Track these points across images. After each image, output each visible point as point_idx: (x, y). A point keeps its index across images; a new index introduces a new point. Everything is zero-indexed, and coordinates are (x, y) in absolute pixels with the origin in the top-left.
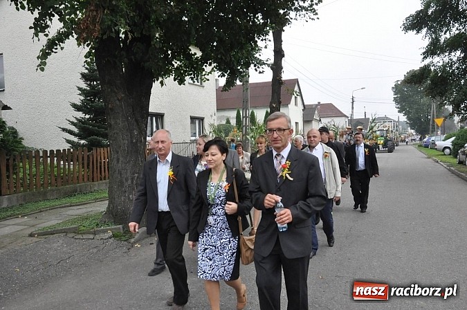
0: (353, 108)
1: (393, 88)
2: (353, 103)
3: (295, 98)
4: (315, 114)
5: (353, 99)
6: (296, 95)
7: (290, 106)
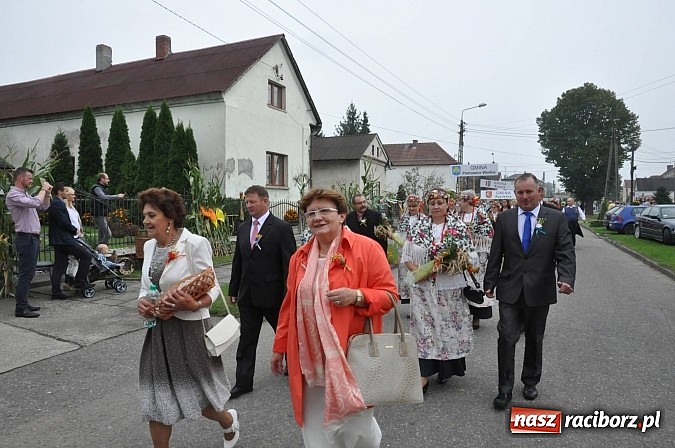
0: (461, 143)
1: (538, 119)
2: (461, 133)
3: (268, 86)
4: (370, 147)
5: (462, 126)
6: (274, 79)
7: (231, 98)
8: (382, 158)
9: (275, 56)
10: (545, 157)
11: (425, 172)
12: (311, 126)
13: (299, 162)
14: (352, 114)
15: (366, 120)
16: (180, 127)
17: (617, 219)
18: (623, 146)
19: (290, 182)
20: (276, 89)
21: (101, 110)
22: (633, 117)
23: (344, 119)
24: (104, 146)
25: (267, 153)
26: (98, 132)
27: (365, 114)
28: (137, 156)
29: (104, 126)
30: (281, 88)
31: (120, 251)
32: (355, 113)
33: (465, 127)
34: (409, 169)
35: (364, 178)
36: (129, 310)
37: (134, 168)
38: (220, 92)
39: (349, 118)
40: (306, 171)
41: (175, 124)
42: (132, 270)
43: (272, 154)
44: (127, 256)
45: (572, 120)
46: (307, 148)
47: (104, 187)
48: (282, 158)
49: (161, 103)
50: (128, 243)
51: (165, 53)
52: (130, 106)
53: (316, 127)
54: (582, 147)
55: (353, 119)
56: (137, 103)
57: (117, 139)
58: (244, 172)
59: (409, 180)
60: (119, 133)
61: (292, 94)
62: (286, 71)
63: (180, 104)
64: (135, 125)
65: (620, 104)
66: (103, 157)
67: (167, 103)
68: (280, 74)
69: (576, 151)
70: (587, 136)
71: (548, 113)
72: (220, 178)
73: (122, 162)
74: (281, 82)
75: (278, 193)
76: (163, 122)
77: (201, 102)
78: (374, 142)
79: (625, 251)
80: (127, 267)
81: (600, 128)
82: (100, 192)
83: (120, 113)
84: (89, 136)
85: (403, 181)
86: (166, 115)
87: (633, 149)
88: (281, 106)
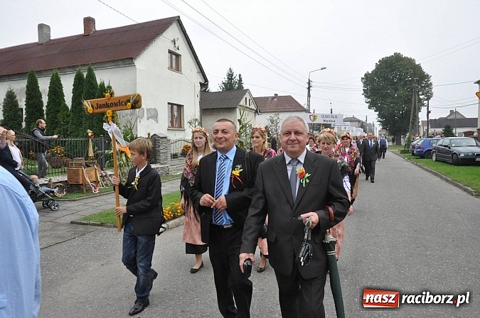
0: (309, 96)
1: (362, 78)
2: (309, 88)
3: (168, 55)
4: (244, 99)
5: (309, 83)
6: (173, 49)
7: (140, 63)
8: (253, 107)
9: (173, 32)
10: (368, 105)
11: (283, 117)
12: (200, 83)
13: (192, 110)
14: (230, 76)
15: (240, 80)
16: (102, 85)
17: (419, 148)
18: (421, 97)
19: (186, 125)
20: (174, 57)
21: (42, 72)
22: (428, 77)
23: (225, 79)
24: (45, 99)
25: (169, 103)
26: (40, 89)
27: (240, 75)
28: (70, 107)
29: (44, 85)
30: (178, 56)
31: (55, 179)
32: (232, 75)
33: (312, 84)
34: (273, 115)
35: (239, 121)
36: (60, 224)
37: (68, 116)
38: (132, 59)
39: (228, 78)
40: (198, 117)
41: (99, 82)
42: (65, 193)
43: (172, 104)
44: (61, 182)
45: (386, 79)
46: (198, 100)
47: (42, 130)
48: (180, 107)
49: (87, 68)
50: (62, 172)
51: (90, 30)
52: (65, 69)
53: (204, 85)
54: (393, 98)
55: (232, 79)
56: (69, 67)
57: (54, 95)
58: (151, 117)
59: (272, 123)
60: (56, 90)
61: (186, 59)
62: (181, 43)
63: (103, 68)
64: (68, 84)
65: (419, 67)
66: (44, 108)
67: (92, 67)
68: (177, 46)
69: (389, 100)
70: (396, 90)
71: (369, 74)
72: (133, 122)
73: (58, 111)
74: (178, 52)
75: (177, 133)
76: (89, 81)
77: (118, 66)
78: (247, 95)
79: (427, 170)
80: (61, 191)
81: (405, 84)
82: (38, 133)
83: (57, 74)
84: (33, 92)
85: (267, 123)
86: (91, 76)
87: (428, 99)
88: (178, 69)
